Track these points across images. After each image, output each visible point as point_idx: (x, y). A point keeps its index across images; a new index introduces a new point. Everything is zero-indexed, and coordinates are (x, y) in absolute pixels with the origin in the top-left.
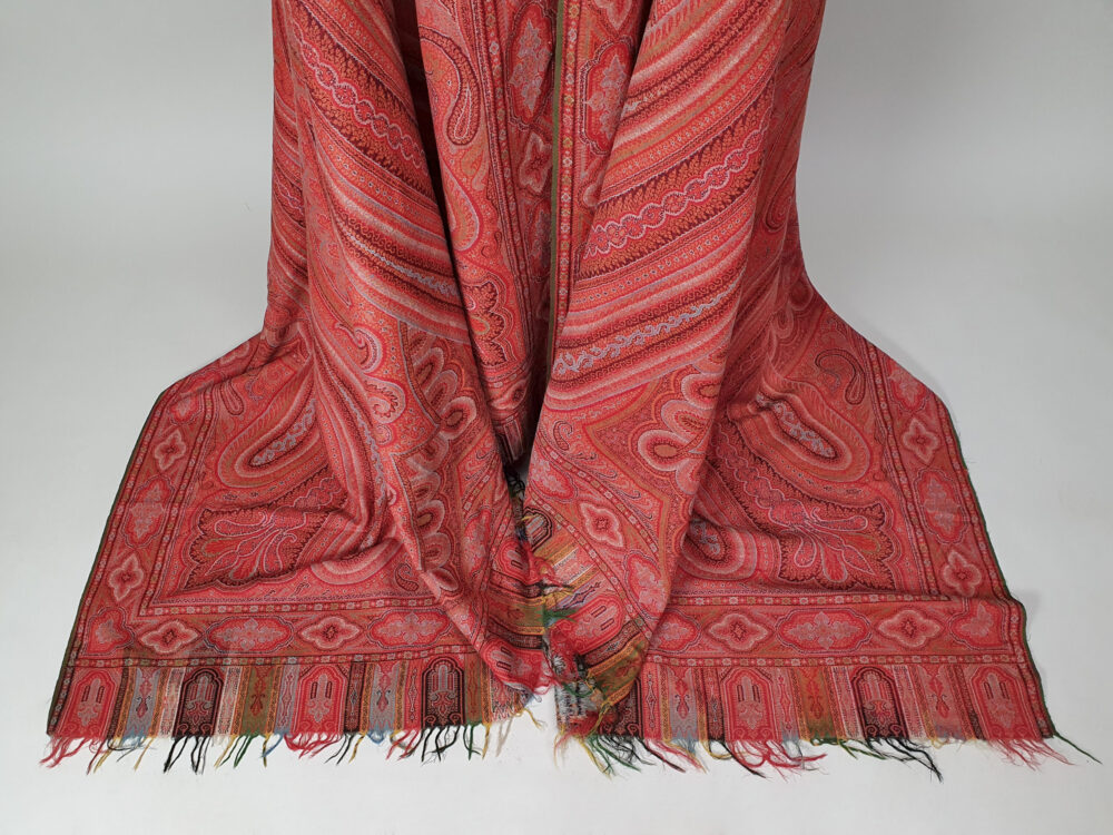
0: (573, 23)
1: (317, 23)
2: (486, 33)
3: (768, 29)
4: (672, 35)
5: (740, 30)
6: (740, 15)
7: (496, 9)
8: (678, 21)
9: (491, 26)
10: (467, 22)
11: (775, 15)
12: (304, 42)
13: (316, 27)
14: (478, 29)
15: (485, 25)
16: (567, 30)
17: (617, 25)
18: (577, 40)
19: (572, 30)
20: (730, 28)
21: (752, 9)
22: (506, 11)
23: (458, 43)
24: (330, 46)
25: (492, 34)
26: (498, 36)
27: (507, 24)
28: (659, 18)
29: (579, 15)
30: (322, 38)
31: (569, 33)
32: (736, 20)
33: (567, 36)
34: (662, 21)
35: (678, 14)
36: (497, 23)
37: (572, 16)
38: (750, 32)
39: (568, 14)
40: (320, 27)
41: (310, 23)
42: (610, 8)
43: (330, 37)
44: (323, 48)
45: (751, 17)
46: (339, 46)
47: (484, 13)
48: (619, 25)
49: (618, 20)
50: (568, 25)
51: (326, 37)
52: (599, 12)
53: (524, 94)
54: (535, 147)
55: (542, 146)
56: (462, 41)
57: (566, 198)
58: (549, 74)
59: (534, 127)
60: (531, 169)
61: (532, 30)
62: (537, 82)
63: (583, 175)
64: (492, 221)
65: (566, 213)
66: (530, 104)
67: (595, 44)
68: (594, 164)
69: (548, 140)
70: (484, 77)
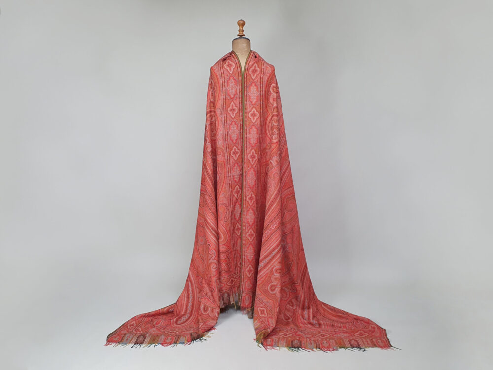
7: (232, 200)
22: (234, 201)
26: (232, 204)
27: (234, 203)
29: (245, 203)
31: (244, 206)
36: (232, 202)
39: (243, 203)
42: (250, 201)
53: (236, 215)
54: (238, 226)
55: (239, 226)
56: (227, 204)
57: (244, 235)
58: (240, 213)
59: (238, 222)
60: (237, 230)
61: (237, 206)
62: (238, 214)
63: (247, 231)
64: (230, 236)
65: (244, 239)
66: (237, 218)
69: (240, 226)
70: (230, 210)
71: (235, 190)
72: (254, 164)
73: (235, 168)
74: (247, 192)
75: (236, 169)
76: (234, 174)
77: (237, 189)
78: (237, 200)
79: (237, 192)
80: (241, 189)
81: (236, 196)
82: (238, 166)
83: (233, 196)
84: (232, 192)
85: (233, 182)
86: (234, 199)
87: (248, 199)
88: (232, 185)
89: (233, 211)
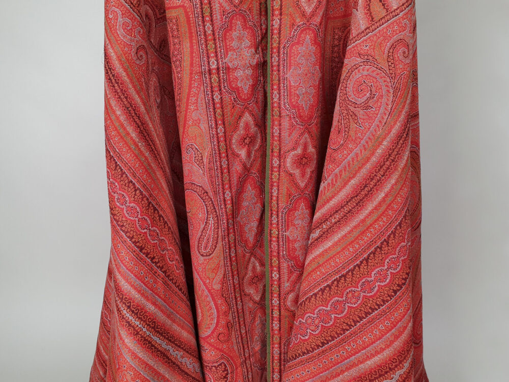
0: (275, 184)
1: (120, 168)
2: (223, 185)
3: (400, 176)
4: (339, 183)
5: (382, 176)
6: (381, 167)
7: (229, 172)
8: (341, 175)
9: (226, 182)
10: (211, 177)
11: (403, 168)
12: (111, 180)
13: (119, 170)
14: (218, 182)
15: (222, 180)
16: (272, 189)
17: (302, 185)
18: (278, 193)
19: (275, 188)
20: (375, 175)
21: (388, 163)
22: (235, 175)
23: (206, 189)
24: (126, 182)
25: (227, 186)
26: (230, 188)
27: (235, 182)
28: (328, 176)
29: (279, 179)
30: (122, 176)
31: (273, 191)
32: (379, 170)
33: (271, 193)
34: (330, 178)
35: (341, 171)
36: (230, 181)
37: (274, 180)
38: (389, 178)
39: (272, 179)
40: (122, 170)
41: (116, 168)
42: (297, 172)
43: (127, 176)
44: (122, 182)
45: (388, 168)
46: (131, 182)
47: (222, 173)
48: (304, 185)
49: (302, 182)
50: (272, 186)
51: (124, 176)
52: (291, 174)
53: (246, 229)
54: (254, 268)
55: (258, 268)
56: (208, 188)
57: (276, 302)
58: (261, 220)
59: (253, 254)
60: (252, 282)
61: (250, 192)
62: (255, 224)
63: (286, 285)
64: (225, 313)
65: (276, 314)
66: (251, 237)
67: (289, 195)
68: (293, 277)
69: (262, 264)
70: (221, 212)
71: (241, 131)
72: (313, 14)
73: (235, 34)
74: (285, 134)
75: (240, 39)
76: (231, 60)
77: (247, 126)
78: (246, 169)
79: (248, 141)
80: (262, 125)
81: (243, 153)
82: (245, 27)
83: (230, 154)
84: (227, 139)
85: (227, 98)
86: (237, 168)
87: (289, 162)
88: (228, 110)
89: (235, 214)
